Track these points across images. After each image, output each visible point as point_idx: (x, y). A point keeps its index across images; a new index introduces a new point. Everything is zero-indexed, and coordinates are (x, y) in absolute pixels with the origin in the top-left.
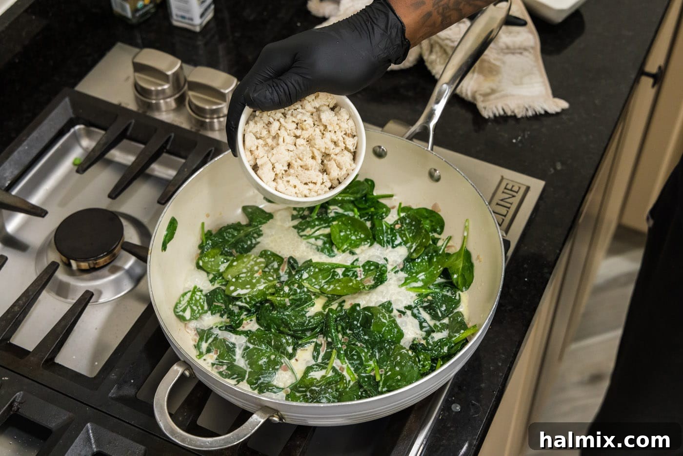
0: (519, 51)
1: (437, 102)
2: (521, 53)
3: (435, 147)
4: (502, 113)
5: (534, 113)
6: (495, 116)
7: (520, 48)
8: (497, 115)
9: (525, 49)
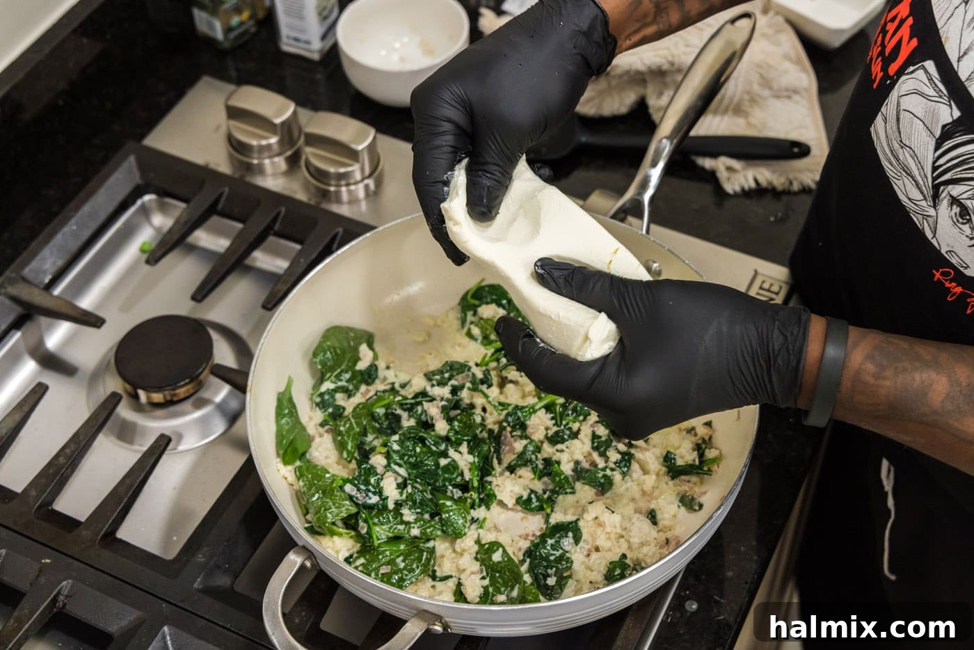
0: (785, 94)
1: (654, 165)
2: (789, 97)
3: (653, 227)
4: (753, 185)
5: (800, 187)
6: (743, 189)
7: (787, 90)
8: (746, 187)
9: (796, 91)
